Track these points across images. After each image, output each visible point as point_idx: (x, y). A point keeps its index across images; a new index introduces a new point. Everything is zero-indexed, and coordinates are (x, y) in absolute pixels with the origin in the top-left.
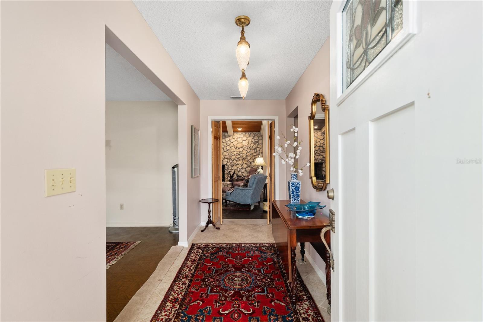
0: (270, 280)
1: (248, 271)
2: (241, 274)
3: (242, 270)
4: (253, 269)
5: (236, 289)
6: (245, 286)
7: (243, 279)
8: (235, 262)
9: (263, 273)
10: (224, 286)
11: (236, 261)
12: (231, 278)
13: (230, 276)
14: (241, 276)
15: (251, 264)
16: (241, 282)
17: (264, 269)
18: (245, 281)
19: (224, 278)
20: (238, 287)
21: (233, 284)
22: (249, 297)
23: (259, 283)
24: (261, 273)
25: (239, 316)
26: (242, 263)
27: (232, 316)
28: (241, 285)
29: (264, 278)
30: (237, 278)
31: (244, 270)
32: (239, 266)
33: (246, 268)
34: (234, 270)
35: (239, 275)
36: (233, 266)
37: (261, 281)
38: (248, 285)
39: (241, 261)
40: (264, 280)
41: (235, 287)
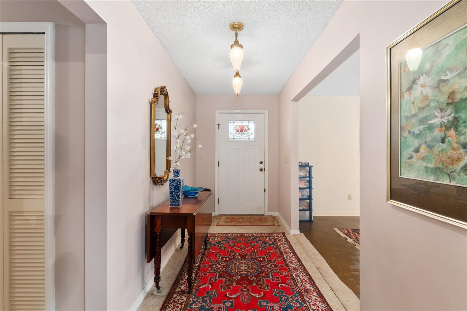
0: (214, 266)
1: (233, 276)
2: (241, 273)
3: (239, 277)
4: (228, 279)
5: (245, 260)
6: (237, 262)
7: (238, 268)
8: (250, 288)
9: (218, 274)
10: (255, 261)
11: (248, 290)
12: (250, 268)
13: (252, 271)
14: (241, 271)
15: (228, 285)
16: (240, 265)
17: (215, 278)
18: (237, 266)
19: (257, 268)
20: (243, 261)
21: (247, 263)
22: (234, 255)
23: (224, 264)
24: (219, 273)
25: (240, 246)
26: (241, 287)
27: (245, 246)
28: (240, 263)
29: (218, 269)
30: (244, 269)
31: (238, 278)
32: (243, 283)
33: (235, 280)
34: (249, 278)
35: (243, 271)
36: (250, 283)
37: (222, 265)
38: (234, 262)
39: (242, 290)
40: (219, 266)
41: (246, 261)
